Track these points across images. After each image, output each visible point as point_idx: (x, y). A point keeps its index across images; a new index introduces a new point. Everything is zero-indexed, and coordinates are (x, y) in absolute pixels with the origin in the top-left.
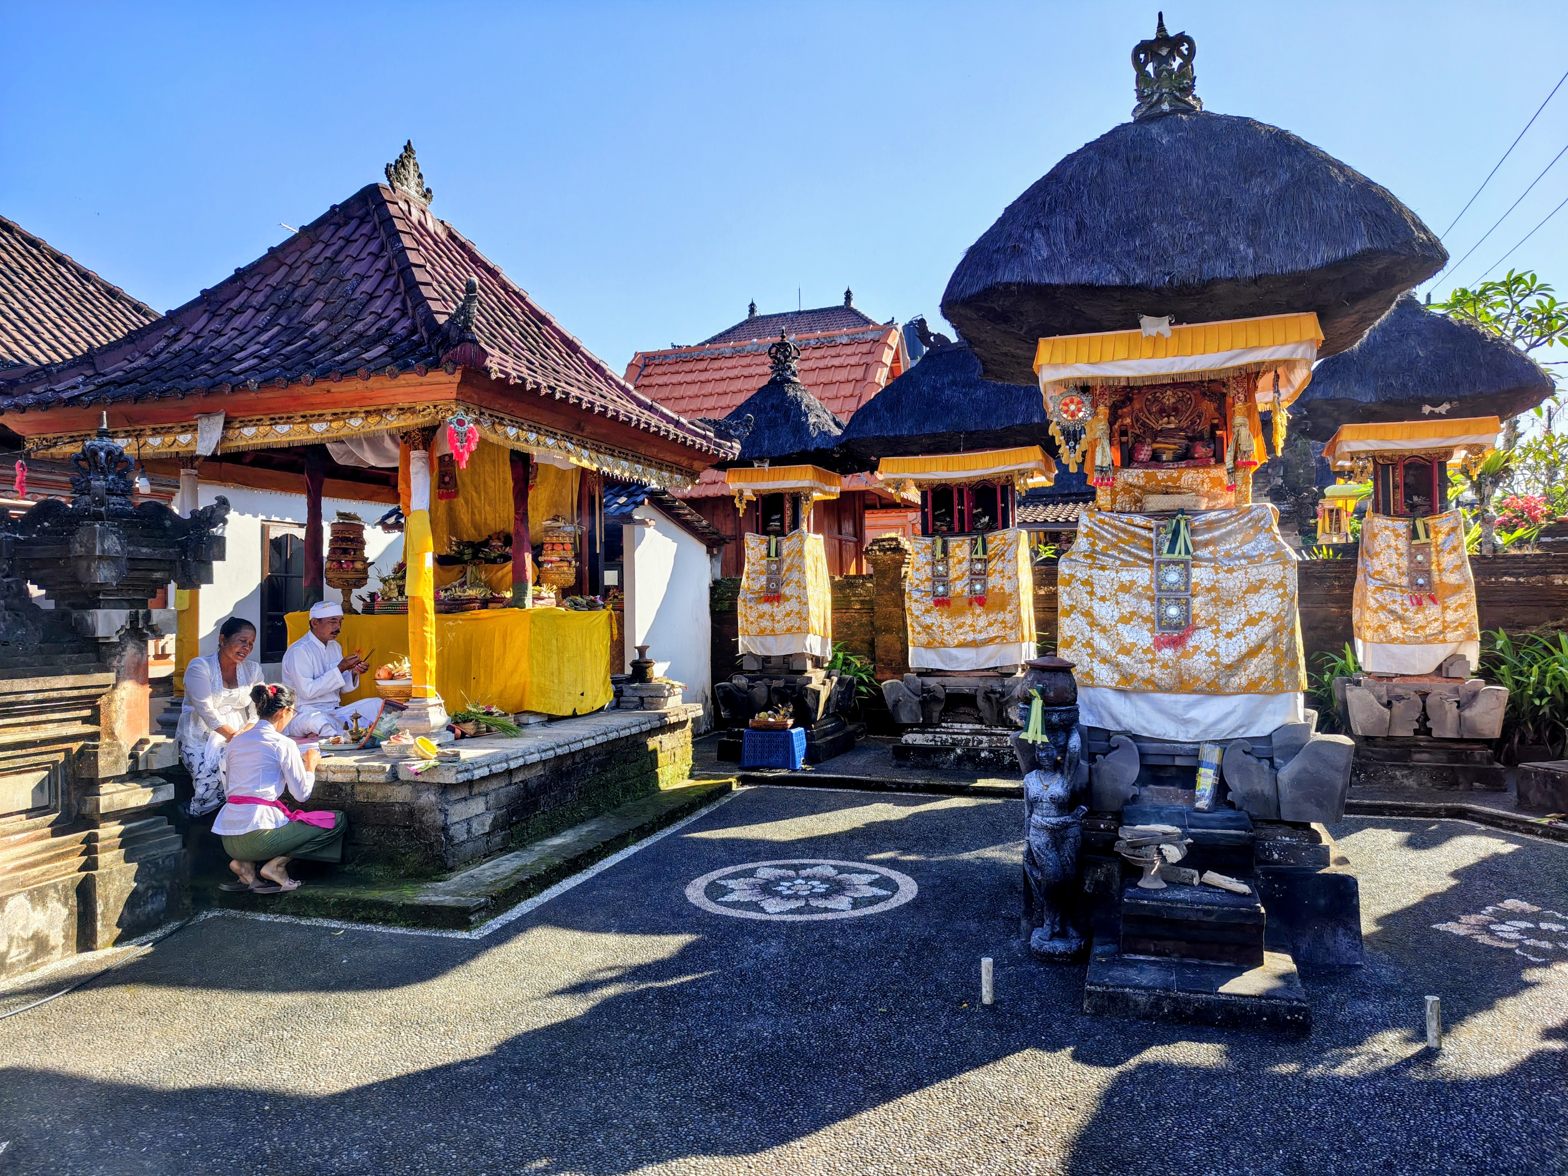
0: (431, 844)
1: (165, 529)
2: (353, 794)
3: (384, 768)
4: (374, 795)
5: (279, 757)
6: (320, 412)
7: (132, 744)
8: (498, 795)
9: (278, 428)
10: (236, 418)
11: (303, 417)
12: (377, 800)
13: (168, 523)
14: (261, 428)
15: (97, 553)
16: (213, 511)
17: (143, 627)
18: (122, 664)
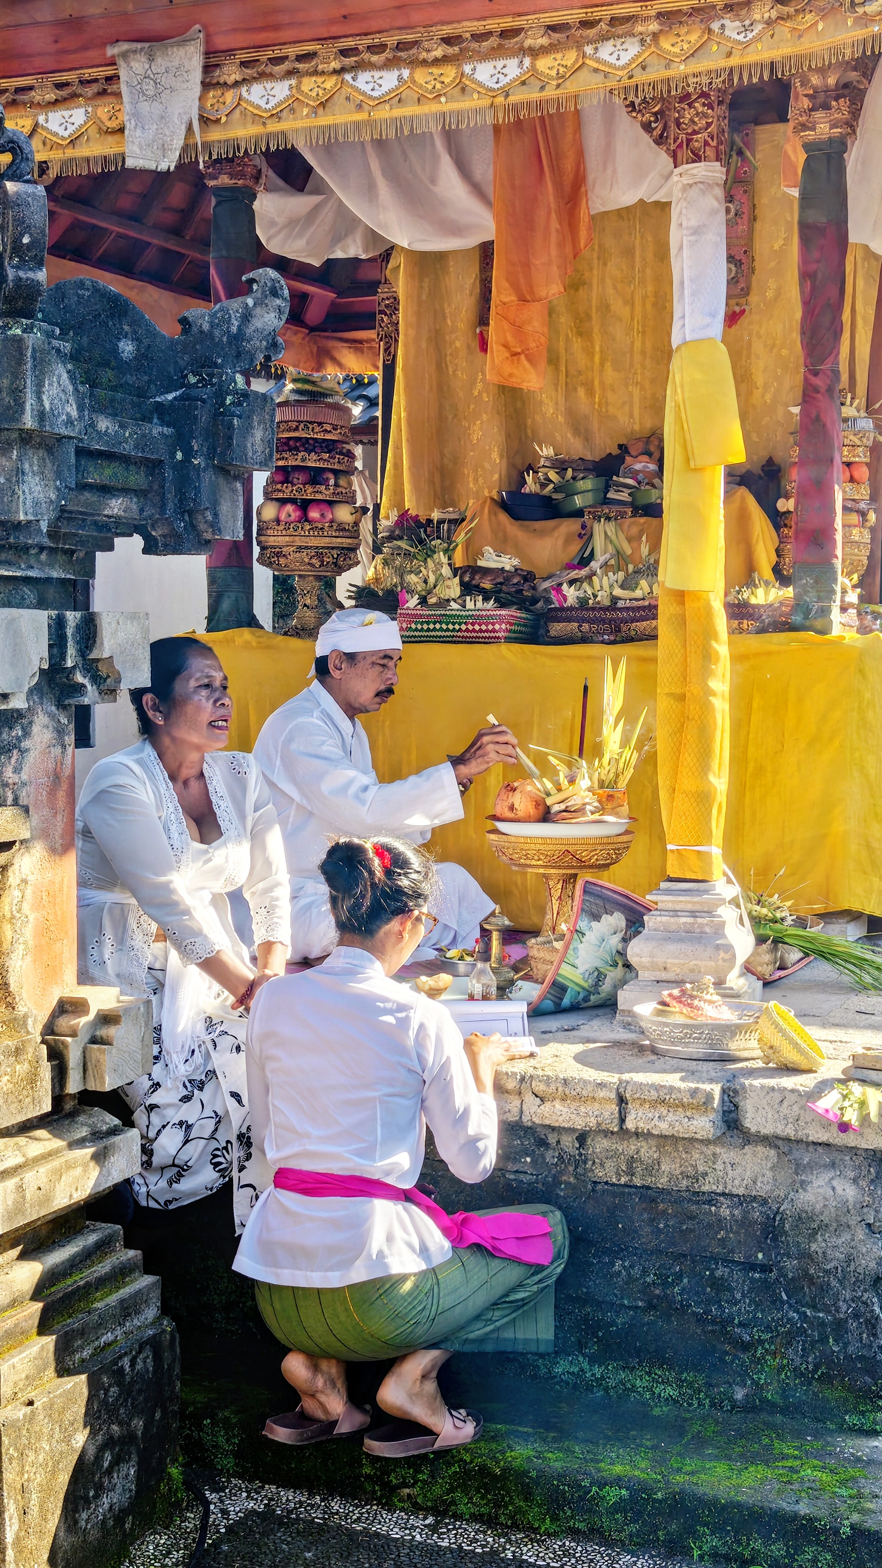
0: (840, 1326)
1: (122, 366)
2: (580, 1161)
3: (709, 1097)
4: (652, 1169)
5: (421, 1059)
6: (507, 23)
7: (43, 1016)
9: (364, 81)
10: (230, 52)
11: (448, 41)
12: (662, 1182)
13: (127, 348)
14: (308, 83)
15: (29, 421)
16: (247, 316)
17: (74, 667)
18: (24, 776)
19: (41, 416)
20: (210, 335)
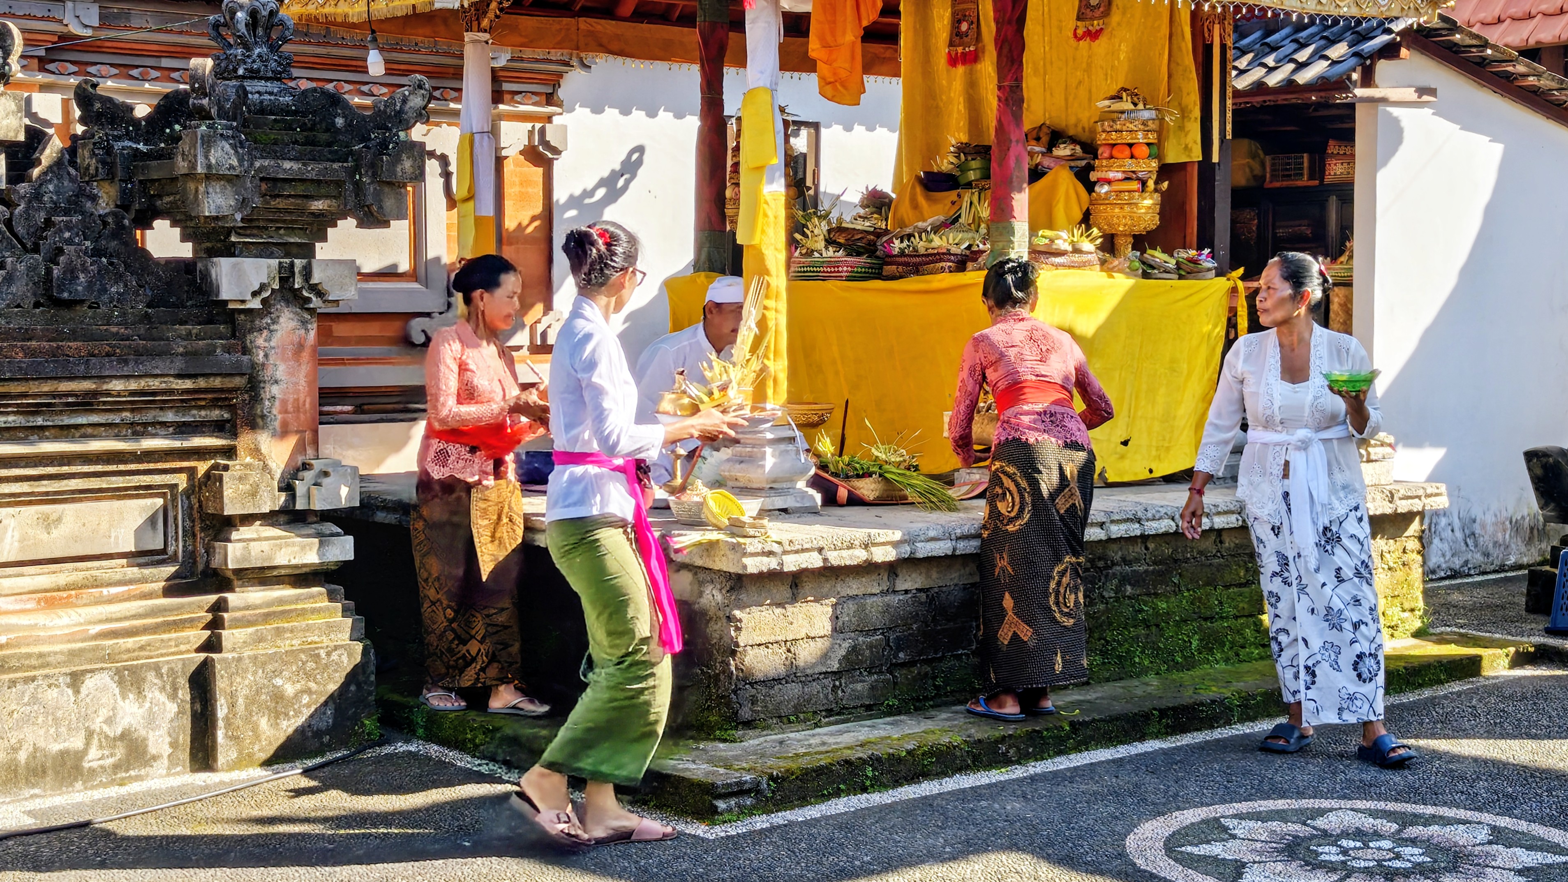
1: (338, 131)
7: (290, 469)
8: (862, 608)
13: (340, 122)
15: (199, 170)
16: (405, 101)
17: (302, 287)
18: (272, 344)
19: (209, 166)
20: (385, 112)
